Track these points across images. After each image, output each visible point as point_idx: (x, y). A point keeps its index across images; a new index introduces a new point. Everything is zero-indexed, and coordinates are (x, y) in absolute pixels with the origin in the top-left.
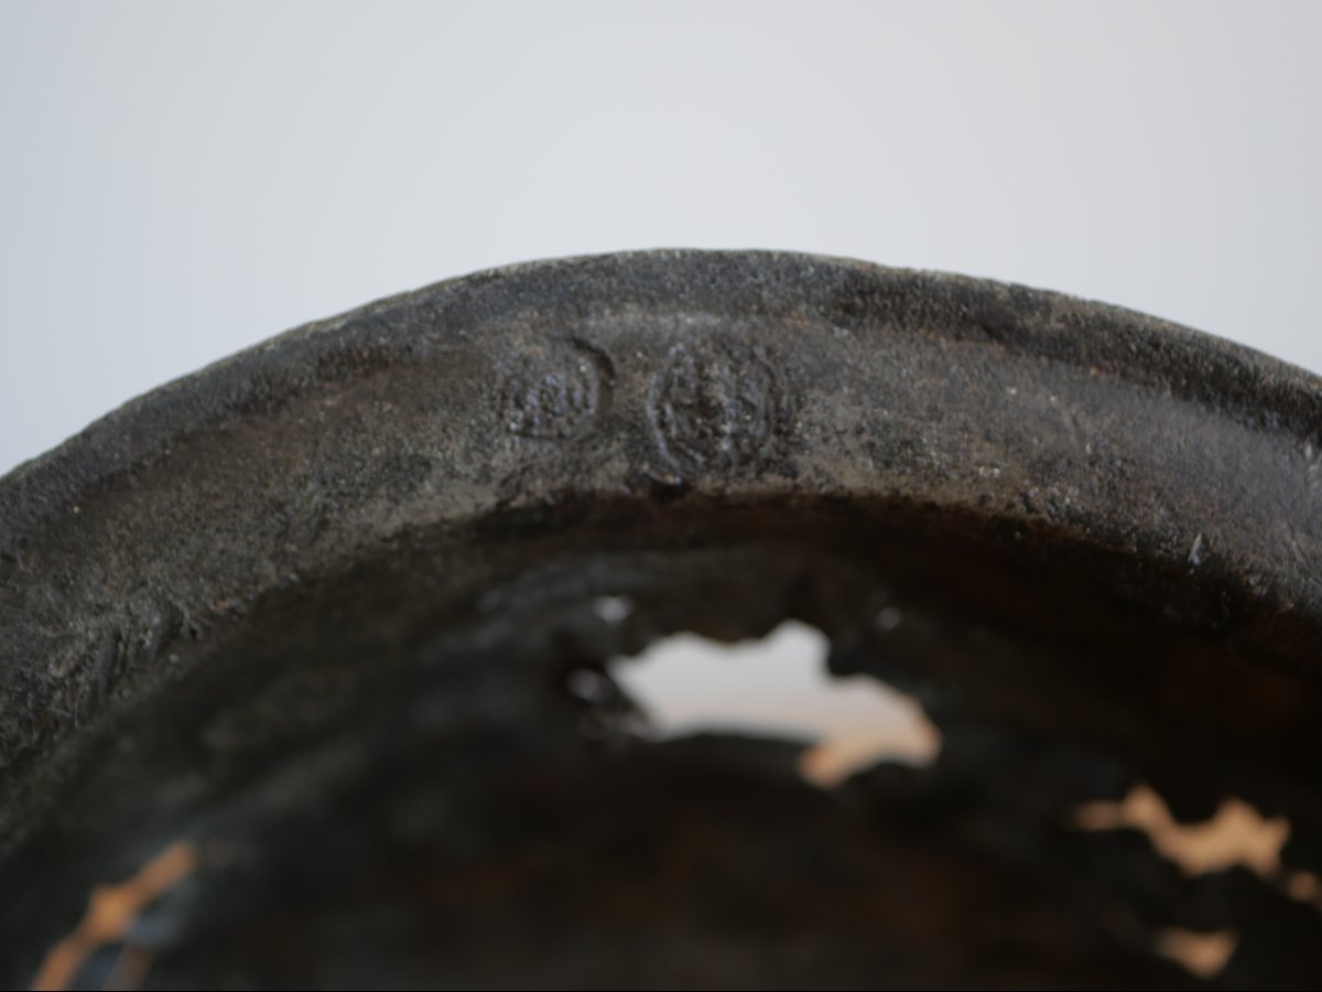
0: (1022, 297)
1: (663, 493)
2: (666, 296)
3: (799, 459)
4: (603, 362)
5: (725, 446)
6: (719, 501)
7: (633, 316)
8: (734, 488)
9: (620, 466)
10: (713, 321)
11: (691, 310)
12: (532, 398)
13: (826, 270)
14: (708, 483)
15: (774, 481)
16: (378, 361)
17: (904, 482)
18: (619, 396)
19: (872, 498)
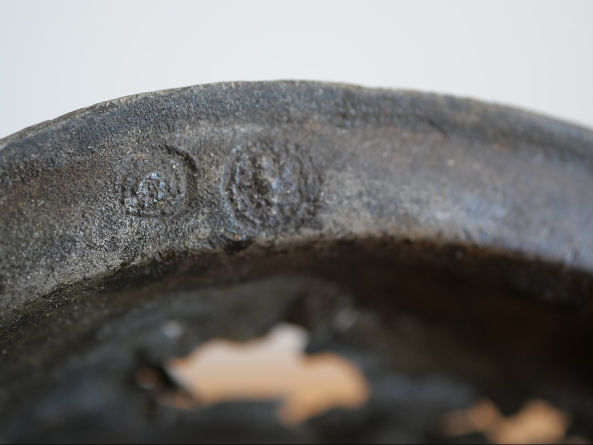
0: (453, 103)
1: (234, 247)
2: (226, 114)
3: (323, 216)
4: (188, 161)
5: (274, 212)
6: (270, 250)
7: (205, 129)
8: (281, 239)
9: (205, 231)
10: (259, 129)
11: (244, 123)
12: (142, 189)
13: (330, 90)
14: (263, 237)
15: (307, 232)
16: (32, 171)
17: (392, 227)
18: (201, 184)
19: (370, 239)
